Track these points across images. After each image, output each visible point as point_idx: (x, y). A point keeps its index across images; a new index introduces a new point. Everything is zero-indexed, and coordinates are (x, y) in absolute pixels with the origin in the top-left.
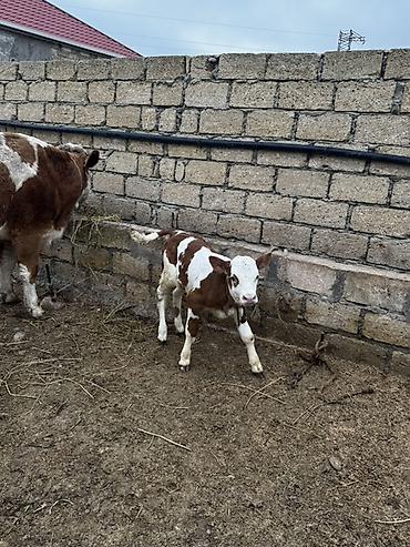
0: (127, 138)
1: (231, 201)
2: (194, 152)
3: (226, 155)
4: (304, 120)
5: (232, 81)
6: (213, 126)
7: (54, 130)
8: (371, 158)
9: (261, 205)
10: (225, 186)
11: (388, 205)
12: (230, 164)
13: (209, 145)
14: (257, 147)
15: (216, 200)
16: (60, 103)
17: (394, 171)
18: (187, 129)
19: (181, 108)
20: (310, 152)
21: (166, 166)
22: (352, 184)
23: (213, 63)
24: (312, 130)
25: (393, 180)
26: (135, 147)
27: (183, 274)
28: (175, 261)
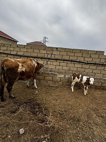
0: (42, 58)
1: (60, 67)
2: (54, 61)
3: (59, 61)
4: (71, 57)
5: (60, 51)
6: (56, 57)
7: (27, 56)
8: (79, 62)
9: (65, 68)
10: (59, 65)
11: (82, 68)
12: (60, 62)
13: (56, 60)
14: (64, 60)
15: (58, 68)
16: (28, 52)
18: (53, 57)
19: (52, 54)
20: (72, 61)
21: (49, 63)
22: (77, 65)
23: (57, 48)
24: (71, 58)
25: (82, 65)
26: (43, 60)
27: (81, 80)
28: (79, 78)
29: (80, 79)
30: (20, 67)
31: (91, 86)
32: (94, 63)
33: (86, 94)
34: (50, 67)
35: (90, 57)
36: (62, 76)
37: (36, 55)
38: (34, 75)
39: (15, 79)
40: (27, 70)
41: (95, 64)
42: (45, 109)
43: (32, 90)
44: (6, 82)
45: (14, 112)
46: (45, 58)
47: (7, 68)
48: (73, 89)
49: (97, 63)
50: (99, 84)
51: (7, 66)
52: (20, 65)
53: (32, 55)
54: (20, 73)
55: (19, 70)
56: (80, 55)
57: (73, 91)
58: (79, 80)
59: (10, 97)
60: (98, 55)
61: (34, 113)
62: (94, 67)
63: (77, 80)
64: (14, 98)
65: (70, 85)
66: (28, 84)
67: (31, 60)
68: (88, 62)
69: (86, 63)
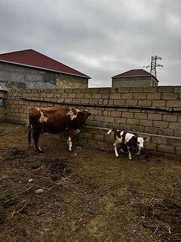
0: (95, 106)
1: (123, 121)
2: (113, 109)
3: (121, 110)
4: (140, 101)
5: (121, 93)
6: (116, 103)
8: (157, 110)
9: (130, 121)
10: (121, 117)
11: (162, 120)
12: (122, 112)
13: (116, 107)
15: (119, 121)
16: (77, 98)
18: (111, 104)
19: (109, 99)
21: (105, 113)
22: (153, 116)
24: (141, 103)
25: (163, 115)
26: (97, 108)
30: (42, 117)
34: (107, 120)
35: (178, 99)
37: (87, 102)
52: (42, 114)
53: (82, 103)
55: (40, 119)
56: (157, 96)
58: (121, 140)
68: (175, 109)
69: (168, 111)
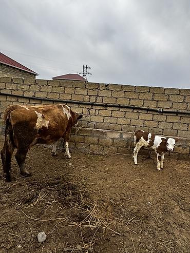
1: (113, 120)
2: (101, 108)
3: (111, 108)
4: (132, 101)
5: (112, 90)
6: (106, 101)
7: (52, 101)
8: (148, 110)
9: (121, 121)
10: (111, 116)
11: (153, 120)
12: (112, 111)
13: (106, 106)
14: (120, 107)
15: (108, 120)
16: (54, 93)
17: (154, 113)
18: (99, 101)
19: (97, 96)
20: (134, 108)
21: (92, 111)
22: (144, 116)
23: (107, 86)
24: (133, 103)
25: (153, 115)
26: (83, 106)
27: (152, 143)
28: (147, 140)
29: (149, 140)
30: (39, 120)
31: (169, 155)
32: (176, 111)
33: (159, 169)
34: (95, 119)
35: (169, 100)
36: (117, 136)
37: (68, 98)
38: (65, 133)
39: (31, 142)
40: (53, 125)
41: (177, 113)
42: (85, 197)
43: (62, 161)
44: (14, 146)
45: (29, 201)
46: (84, 104)
47: (16, 121)
48: (136, 160)
49: (180, 111)
50: (185, 150)
51: (15, 118)
52: (40, 115)
53: (61, 99)
54: (40, 130)
55: (37, 124)
56: (149, 96)
57: (136, 163)
58: (147, 143)
59: (23, 173)
60: (183, 97)
61: (65, 204)
62: (176, 119)
63: (143, 142)
64: (29, 175)
65: (132, 153)
66: (54, 150)
67: (60, 107)
68: (165, 110)
69: (160, 112)
